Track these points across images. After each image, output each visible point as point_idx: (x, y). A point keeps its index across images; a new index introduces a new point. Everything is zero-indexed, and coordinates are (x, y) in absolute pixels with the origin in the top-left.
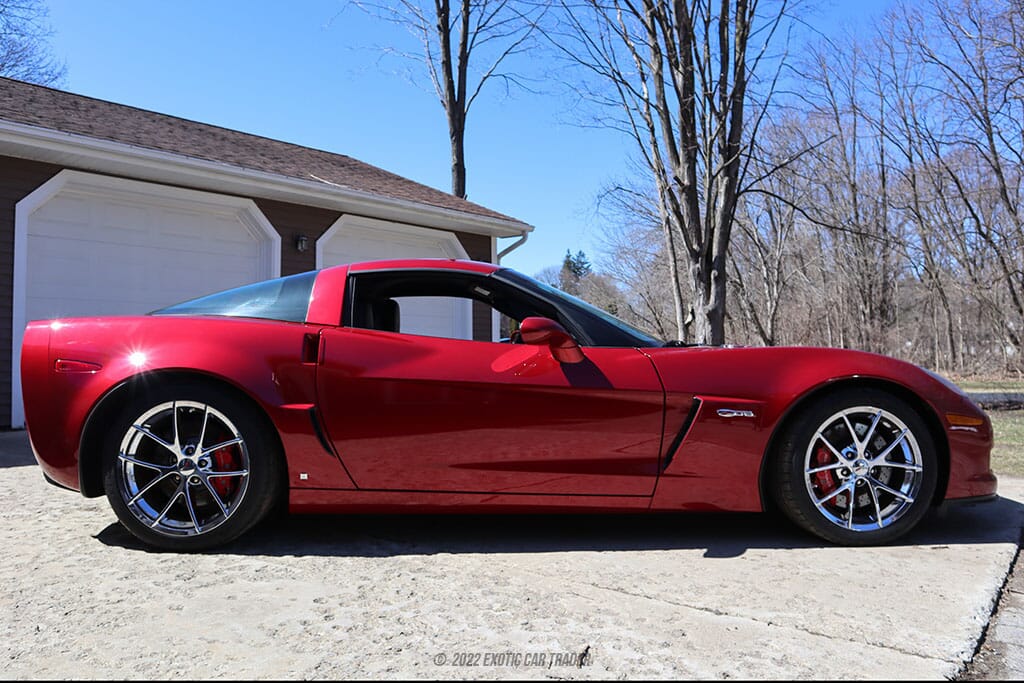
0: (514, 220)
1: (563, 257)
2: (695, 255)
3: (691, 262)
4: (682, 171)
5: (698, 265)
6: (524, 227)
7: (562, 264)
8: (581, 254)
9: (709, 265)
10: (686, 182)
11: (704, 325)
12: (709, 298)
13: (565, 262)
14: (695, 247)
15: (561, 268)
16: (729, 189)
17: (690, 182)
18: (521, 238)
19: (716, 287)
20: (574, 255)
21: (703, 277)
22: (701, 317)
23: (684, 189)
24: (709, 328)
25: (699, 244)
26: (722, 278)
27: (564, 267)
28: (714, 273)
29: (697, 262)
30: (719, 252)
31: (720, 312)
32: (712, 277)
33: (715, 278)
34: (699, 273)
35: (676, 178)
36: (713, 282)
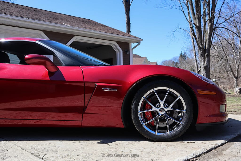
0: (136, 37)
1: (180, 53)
2: (200, 48)
3: (199, 51)
4: (196, 22)
5: (201, 52)
6: (139, 39)
7: (179, 55)
8: (185, 53)
9: (205, 51)
10: (197, 25)
11: (203, 71)
12: (205, 62)
13: (180, 55)
14: (200, 46)
15: (179, 57)
16: (211, 27)
17: (199, 25)
18: (138, 43)
19: (207, 59)
20: (183, 53)
21: (203, 55)
22: (202, 69)
23: (197, 27)
24: (205, 72)
25: (202, 45)
26: (209, 56)
27: (180, 56)
28: (206, 54)
29: (201, 51)
30: (208, 47)
31: (208, 67)
32: (206, 55)
33: (207, 55)
34: (202, 54)
35: (194, 24)
36: (206, 57)
